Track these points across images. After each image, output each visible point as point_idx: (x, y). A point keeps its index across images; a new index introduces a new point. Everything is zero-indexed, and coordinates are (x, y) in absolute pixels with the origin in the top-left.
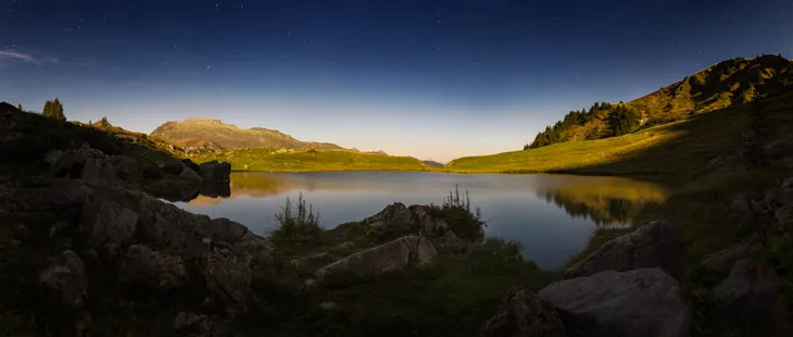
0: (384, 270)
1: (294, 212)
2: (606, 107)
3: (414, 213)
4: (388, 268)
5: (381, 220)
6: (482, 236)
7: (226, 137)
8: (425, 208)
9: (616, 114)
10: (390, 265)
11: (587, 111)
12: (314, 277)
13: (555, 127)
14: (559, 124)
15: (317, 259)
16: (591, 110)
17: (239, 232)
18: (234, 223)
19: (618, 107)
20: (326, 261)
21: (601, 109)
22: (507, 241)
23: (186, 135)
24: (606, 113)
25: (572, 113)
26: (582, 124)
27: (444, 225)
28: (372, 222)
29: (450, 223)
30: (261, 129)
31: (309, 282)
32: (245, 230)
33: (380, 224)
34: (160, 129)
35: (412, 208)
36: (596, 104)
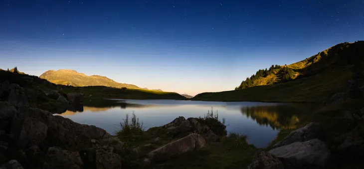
0: (183, 151)
1: (130, 122)
2: (277, 67)
3: (191, 122)
4: (186, 150)
5: (173, 125)
6: (226, 133)
7: (78, 79)
8: (196, 119)
9: (283, 71)
10: (186, 149)
11: (268, 69)
12: (147, 157)
13: (251, 78)
14: (253, 76)
15: (147, 147)
16: (270, 69)
17: (101, 134)
18: (98, 128)
19: (284, 67)
20: (151, 148)
21: (275, 68)
22: (240, 135)
23: (58, 78)
24: (278, 70)
25: (260, 71)
26: (265, 76)
27: (208, 128)
28: (169, 127)
29: (210, 127)
30: (97, 76)
31: (146, 160)
32: (105, 132)
33: (173, 128)
34: (44, 74)
35: (189, 119)
36: (273, 66)
